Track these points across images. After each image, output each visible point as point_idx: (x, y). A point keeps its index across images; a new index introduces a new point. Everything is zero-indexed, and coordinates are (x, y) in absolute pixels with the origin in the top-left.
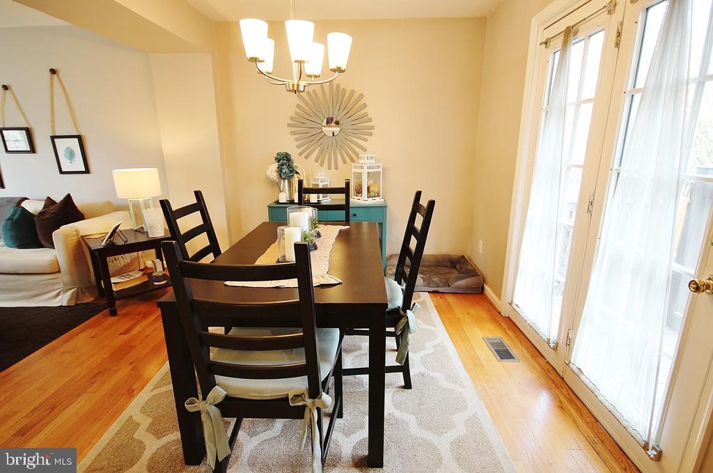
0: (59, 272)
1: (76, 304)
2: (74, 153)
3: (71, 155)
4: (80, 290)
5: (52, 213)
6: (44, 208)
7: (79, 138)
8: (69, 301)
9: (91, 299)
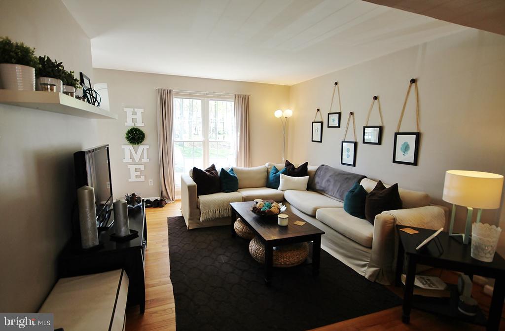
0: (371, 248)
1: (375, 282)
2: (409, 148)
3: (406, 148)
4: (381, 271)
5: (380, 197)
6: (374, 189)
7: (418, 136)
8: (370, 276)
9: (387, 284)
